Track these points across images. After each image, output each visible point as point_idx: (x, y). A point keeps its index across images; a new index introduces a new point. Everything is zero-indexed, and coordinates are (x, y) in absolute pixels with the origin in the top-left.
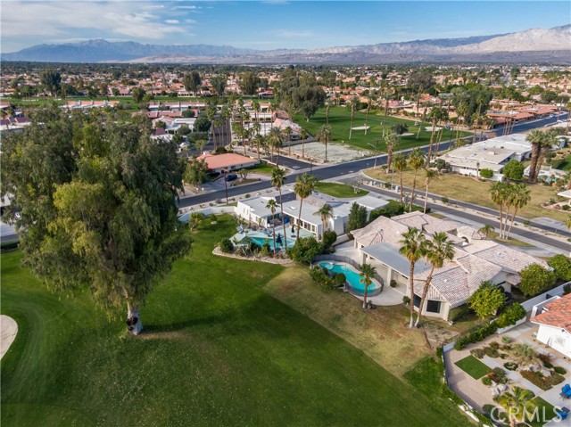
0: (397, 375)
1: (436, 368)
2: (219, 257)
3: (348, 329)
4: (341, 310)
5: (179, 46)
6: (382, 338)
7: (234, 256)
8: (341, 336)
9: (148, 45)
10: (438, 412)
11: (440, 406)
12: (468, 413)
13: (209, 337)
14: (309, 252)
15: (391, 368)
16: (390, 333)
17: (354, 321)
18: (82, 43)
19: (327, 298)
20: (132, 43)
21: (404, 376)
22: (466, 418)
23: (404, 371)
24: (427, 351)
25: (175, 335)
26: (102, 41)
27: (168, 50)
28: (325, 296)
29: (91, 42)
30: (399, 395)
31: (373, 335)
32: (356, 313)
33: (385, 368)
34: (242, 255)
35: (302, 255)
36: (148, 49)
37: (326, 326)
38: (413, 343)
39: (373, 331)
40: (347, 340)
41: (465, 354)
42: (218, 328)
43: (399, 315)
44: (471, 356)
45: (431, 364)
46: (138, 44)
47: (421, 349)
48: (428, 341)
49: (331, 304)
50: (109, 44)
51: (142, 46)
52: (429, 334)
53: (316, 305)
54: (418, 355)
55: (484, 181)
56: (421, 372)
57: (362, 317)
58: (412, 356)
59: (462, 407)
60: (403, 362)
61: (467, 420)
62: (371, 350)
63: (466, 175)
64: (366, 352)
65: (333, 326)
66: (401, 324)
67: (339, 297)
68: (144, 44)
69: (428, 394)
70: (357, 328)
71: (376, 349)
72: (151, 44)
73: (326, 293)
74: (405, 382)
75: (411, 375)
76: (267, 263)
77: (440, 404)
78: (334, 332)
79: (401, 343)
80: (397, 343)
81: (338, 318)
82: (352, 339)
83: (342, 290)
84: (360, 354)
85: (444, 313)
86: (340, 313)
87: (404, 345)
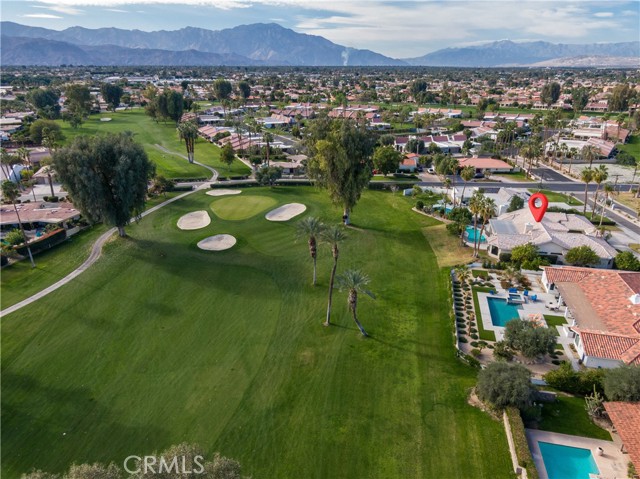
4: (448, 243)
5: (601, 45)
7: (421, 212)
9: (561, 45)
17: (448, 248)
18: (485, 45)
20: (541, 43)
21: (444, 267)
26: (508, 42)
27: (585, 51)
32: (454, 246)
34: (426, 212)
36: (560, 49)
37: (432, 247)
40: (435, 252)
46: (548, 44)
49: (446, 240)
50: (516, 45)
51: (553, 46)
65: (436, 247)
67: (453, 238)
68: (557, 43)
71: (443, 258)
72: (564, 43)
73: (449, 235)
78: (434, 249)
83: (459, 237)
85: (498, 256)
86: (445, 244)
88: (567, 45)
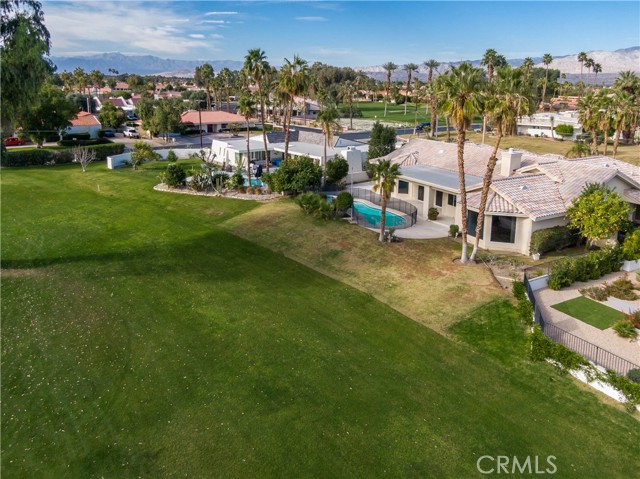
0: (436, 328)
1: (515, 314)
2: (161, 193)
3: (349, 267)
4: (341, 244)
6: (409, 277)
7: (185, 192)
8: (334, 276)
9: (168, 60)
10: (525, 387)
11: (532, 377)
12: (596, 385)
13: (90, 277)
14: (299, 175)
15: (425, 317)
16: (426, 271)
17: (361, 257)
18: (96, 56)
19: (319, 230)
20: (151, 57)
21: (451, 329)
22: (593, 397)
23: (450, 321)
24: (496, 292)
25: (29, 272)
26: (118, 55)
28: (317, 229)
29: (105, 55)
30: (440, 360)
31: (394, 274)
32: (366, 248)
33: (413, 318)
34: (199, 189)
35: (289, 181)
36: (169, 63)
37: (311, 266)
38: (468, 282)
39: (393, 268)
40: (345, 281)
41: (572, 294)
42: (114, 266)
43: (441, 249)
44: (583, 297)
45: (503, 311)
46: (157, 58)
47: (484, 289)
48: (495, 278)
49: (325, 238)
50: (125, 57)
51: (162, 60)
52: (496, 270)
53: (300, 240)
54: (479, 298)
55: (562, 140)
56: (484, 321)
57: (375, 251)
58: (466, 299)
59: (580, 375)
60: (448, 308)
61: (596, 399)
62: (387, 294)
63: (537, 136)
64: (376, 297)
65: (324, 264)
66: (446, 259)
67: (342, 229)
68: (165, 58)
69: (502, 355)
70: (366, 266)
71: (397, 292)
72: (170, 58)
73: (321, 225)
74: (453, 338)
75: (466, 328)
76: (235, 200)
77: (529, 372)
78: (325, 272)
79: (447, 282)
80: (438, 282)
81: (335, 254)
82: (355, 279)
83: (347, 222)
84: (368, 299)
86: (339, 248)
87: (451, 285)
88: (174, 61)
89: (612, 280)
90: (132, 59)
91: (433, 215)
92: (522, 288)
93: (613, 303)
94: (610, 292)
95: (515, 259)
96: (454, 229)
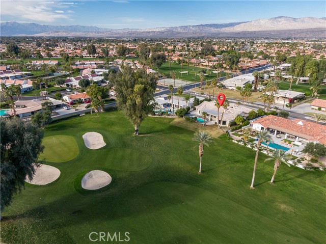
1: (226, 135)
2: (150, 117)
5: (64, 26)
6: (211, 131)
7: (156, 116)
9: (44, 25)
14: (183, 112)
15: (214, 137)
20: (33, 23)
24: (224, 133)
26: (15, 23)
27: (58, 29)
28: (191, 124)
29: (7, 23)
32: (202, 127)
34: (159, 116)
35: (181, 114)
36: (45, 28)
38: (219, 131)
39: (208, 130)
42: (161, 133)
44: (235, 132)
47: (222, 132)
49: (193, 126)
50: (19, 24)
51: (41, 26)
52: (223, 129)
53: (189, 126)
55: (238, 91)
56: (222, 136)
57: (204, 128)
58: (220, 134)
59: (233, 141)
60: (217, 135)
63: (231, 89)
65: (195, 130)
66: (215, 128)
68: (42, 25)
69: (224, 140)
72: (46, 25)
74: (218, 139)
76: (168, 118)
77: (227, 141)
79: (216, 132)
81: (197, 128)
83: (196, 122)
85: (227, 125)
88: (48, 26)
89: (240, 130)
90: (23, 25)
91: (211, 120)
92: (227, 132)
93: (239, 133)
94: (239, 131)
95: (226, 127)
96: (216, 123)
